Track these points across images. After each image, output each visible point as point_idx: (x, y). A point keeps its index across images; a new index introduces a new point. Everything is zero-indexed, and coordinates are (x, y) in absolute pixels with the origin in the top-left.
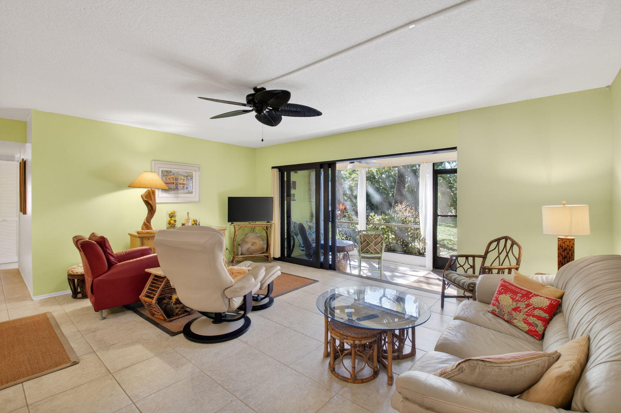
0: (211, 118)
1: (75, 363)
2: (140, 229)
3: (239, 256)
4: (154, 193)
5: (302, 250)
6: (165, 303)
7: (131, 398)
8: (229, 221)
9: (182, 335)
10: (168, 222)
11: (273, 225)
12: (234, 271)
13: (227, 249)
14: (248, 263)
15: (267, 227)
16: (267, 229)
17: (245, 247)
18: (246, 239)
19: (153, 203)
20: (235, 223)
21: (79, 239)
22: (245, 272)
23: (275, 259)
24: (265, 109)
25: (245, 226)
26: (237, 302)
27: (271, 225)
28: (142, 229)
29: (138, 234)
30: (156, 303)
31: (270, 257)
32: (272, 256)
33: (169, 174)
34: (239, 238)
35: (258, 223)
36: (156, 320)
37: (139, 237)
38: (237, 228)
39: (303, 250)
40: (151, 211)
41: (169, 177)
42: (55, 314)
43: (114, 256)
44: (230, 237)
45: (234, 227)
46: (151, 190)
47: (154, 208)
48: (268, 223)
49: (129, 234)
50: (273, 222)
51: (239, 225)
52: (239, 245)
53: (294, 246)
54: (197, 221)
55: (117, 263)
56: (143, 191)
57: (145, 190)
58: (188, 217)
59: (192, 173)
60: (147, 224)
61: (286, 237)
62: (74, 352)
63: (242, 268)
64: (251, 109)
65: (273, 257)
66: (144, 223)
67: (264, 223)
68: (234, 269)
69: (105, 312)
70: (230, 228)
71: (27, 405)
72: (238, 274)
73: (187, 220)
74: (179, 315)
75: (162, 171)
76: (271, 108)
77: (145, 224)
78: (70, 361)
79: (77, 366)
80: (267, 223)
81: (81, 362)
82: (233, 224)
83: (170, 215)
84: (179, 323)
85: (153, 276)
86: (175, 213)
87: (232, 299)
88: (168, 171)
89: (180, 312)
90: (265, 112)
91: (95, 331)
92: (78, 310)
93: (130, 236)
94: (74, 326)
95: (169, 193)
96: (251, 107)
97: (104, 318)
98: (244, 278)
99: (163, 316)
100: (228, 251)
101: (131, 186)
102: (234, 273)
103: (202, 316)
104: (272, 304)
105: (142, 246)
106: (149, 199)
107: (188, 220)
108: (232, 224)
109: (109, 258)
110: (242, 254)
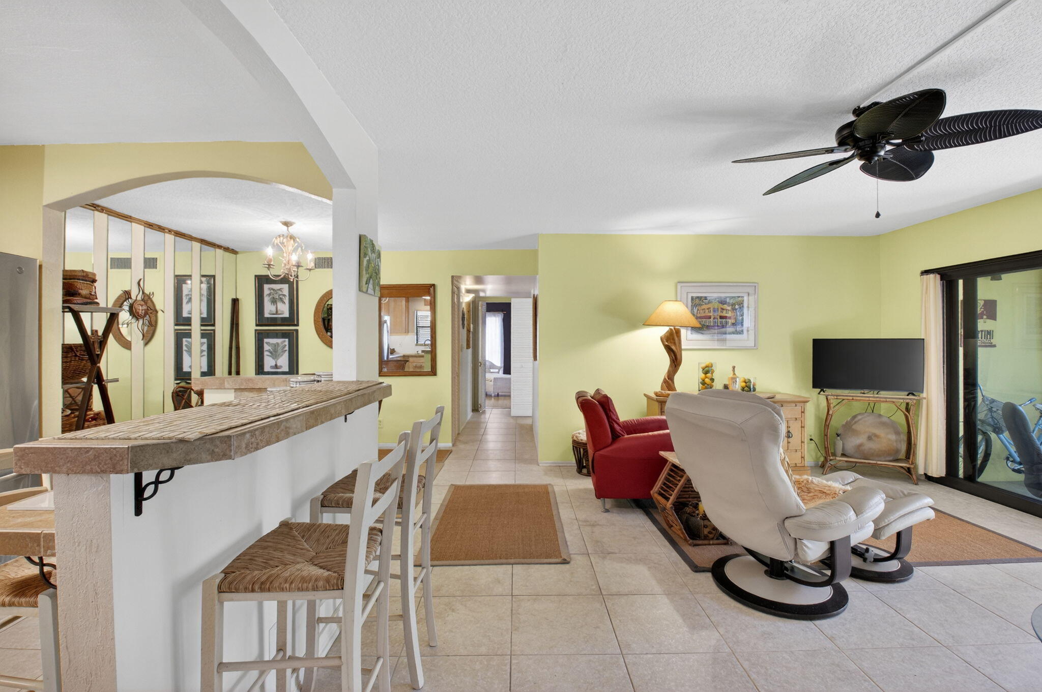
0: (765, 194)
1: (565, 562)
2: (658, 389)
3: (838, 458)
4: (678, 332)
5: (1014, 470)
6: (688, 512)
7: (620, 644)
8: (815, 386)
9: (709, 575)
10: (701, 381)
11: (925, 401)
12: (811, 486)
13: (811, 440)
14: (851, 476)
15: (907, 404)
16: (908, 410)
17: (852, 442)
18: (853, 424)
19: (676, 349)
20: (829, 392)
21: (581, 395)
22: (835, 494)
23: (930, 479)
24: (883, 147)
25: (851, 398)
26: (815, 550)
27: (919, 403)
28: (662, 388)
29: (657, 396)
30: (672, 507)
31: (917, 472)
32: (921, 471)
33: (703, 302)
34: (837, 422)
35: (884, 394)
36: (673, 536)
37: (657, 401)
38: (833, 402)
39: (1018, 471)
40: (674, 362)
41: (704, 307)
42: (556, 489)
43: (621, 424)
44: (818, 418)
45: (827, 398)
46: (674, 328)
47: (678, 357)
48: (911, 397)
49: (645, 395)
50: (924, 395)
51: (837, 396)
52: (838, 435)
53: (987, 455)
54: (750, 381)
55: (623, 436)
56: (664, 330)
57: (666, 329)
58: (734, 374)
59: (743, 297)
60: (669, 382)
61: (961, 433)
62: (567, 546)
63: (830, 483)
64: (848, 154)
65: (925, 474)
66: (665, 379)
67: (902, 395)
68: (812, 482)
69: (609, 502)
70: (816, 401)
71: (512, 595)
72: (820, 495)
73: (732, 378)
74: (709, 540)
75: (692, 298)
76: (900, 141)
77: (665, 381)
78: (561, 557)
79: (567, 566)
80: (908, 395)
81: (572, 563)
82: (824, 392)
83: (703, 370)
84: (709, 553)
85: (670, 465)
86: (712, 367)
87: (802, 541)
88: (701, 297)
89: (711, 536)
90: (882, 153)
91: (593, 525)
92: (580, 490)
93: (646, 398)
94: (572, 510)
95: (703, 334)
96: (846, 151)
97: (607, 511)
98: (830, 504)
99: (683, 533)
100: (813, 445)
101: (647, 324)
102: (813, 491)
103: (747, 555)
104: (908, 579)
105: (661, 415)
106: (671, 343)
107: (734, 379)
108: (822, 393)
109: (614, 426)
110: (843, 455)
